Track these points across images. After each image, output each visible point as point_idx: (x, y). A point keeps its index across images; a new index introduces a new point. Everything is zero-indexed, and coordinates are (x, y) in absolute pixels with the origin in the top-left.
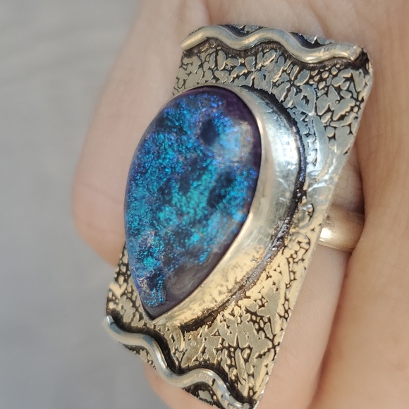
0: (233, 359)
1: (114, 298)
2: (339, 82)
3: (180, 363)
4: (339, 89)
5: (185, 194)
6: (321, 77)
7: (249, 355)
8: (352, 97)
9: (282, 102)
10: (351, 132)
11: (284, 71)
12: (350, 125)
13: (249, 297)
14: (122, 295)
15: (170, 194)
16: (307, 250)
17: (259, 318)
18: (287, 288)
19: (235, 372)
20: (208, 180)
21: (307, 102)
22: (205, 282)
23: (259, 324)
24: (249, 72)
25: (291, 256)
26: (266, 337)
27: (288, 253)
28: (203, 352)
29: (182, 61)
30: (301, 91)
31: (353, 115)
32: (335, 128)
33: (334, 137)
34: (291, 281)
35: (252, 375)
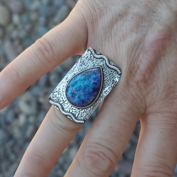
1: (118, 78)
2: (56, 98)
4: (56, 97)
6: (58, 101)
7: (87, 58)
8: (54, 94)
9: (67, 100)
10: (56, 89)
11: (65, 105)
14: (116, 78)
16: (70, 72)
19: (91, 56)
20: (76, 86)
23: (83, 63)
24: (72, 109)
26: (82, 60)
27: (74, 73)
28: (97, 61)
30: (63, 100)
31: (55, 91)
32: (58, 91)
33: (59, 89)
34: (75, 68)
35: (87, 54)
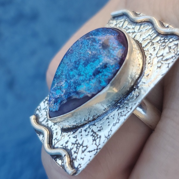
0: (78, 150)
1: (40, 109)
2: (171, 45)
3: (55, 144)
4: (170, 48)
5: (85, 67)
6: (164, 41)
7: (85, 150)
8: (174, 52)
9: (144, 47)
10: (168, 67)
11: (149, 35)
12: (169, 64)
13: (96, 125)
14: (44, 109)
15: (79, 64)
16: (129, 112)
17: (96, 135)
18: (113, 125)
21: (155, 50)
22: (78, 108)
23: (95, 137)
24: (135, 32)
25: (121, 113)
26: (96, 144)
28: (66, 143)
29: (109, 21)
30: (153, 45)
31: (172, 60)
32: (162, 63)
33: (160, 67)
34: (116, 123)
35: (83, 159)
